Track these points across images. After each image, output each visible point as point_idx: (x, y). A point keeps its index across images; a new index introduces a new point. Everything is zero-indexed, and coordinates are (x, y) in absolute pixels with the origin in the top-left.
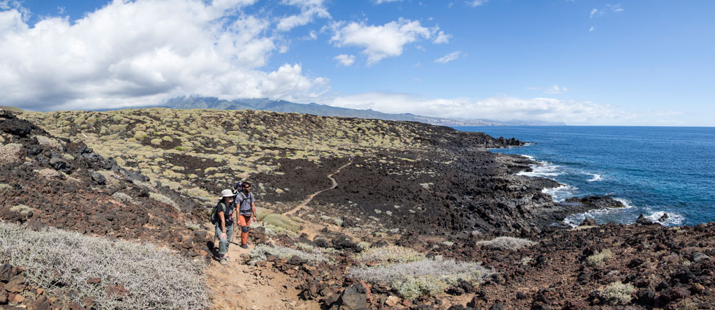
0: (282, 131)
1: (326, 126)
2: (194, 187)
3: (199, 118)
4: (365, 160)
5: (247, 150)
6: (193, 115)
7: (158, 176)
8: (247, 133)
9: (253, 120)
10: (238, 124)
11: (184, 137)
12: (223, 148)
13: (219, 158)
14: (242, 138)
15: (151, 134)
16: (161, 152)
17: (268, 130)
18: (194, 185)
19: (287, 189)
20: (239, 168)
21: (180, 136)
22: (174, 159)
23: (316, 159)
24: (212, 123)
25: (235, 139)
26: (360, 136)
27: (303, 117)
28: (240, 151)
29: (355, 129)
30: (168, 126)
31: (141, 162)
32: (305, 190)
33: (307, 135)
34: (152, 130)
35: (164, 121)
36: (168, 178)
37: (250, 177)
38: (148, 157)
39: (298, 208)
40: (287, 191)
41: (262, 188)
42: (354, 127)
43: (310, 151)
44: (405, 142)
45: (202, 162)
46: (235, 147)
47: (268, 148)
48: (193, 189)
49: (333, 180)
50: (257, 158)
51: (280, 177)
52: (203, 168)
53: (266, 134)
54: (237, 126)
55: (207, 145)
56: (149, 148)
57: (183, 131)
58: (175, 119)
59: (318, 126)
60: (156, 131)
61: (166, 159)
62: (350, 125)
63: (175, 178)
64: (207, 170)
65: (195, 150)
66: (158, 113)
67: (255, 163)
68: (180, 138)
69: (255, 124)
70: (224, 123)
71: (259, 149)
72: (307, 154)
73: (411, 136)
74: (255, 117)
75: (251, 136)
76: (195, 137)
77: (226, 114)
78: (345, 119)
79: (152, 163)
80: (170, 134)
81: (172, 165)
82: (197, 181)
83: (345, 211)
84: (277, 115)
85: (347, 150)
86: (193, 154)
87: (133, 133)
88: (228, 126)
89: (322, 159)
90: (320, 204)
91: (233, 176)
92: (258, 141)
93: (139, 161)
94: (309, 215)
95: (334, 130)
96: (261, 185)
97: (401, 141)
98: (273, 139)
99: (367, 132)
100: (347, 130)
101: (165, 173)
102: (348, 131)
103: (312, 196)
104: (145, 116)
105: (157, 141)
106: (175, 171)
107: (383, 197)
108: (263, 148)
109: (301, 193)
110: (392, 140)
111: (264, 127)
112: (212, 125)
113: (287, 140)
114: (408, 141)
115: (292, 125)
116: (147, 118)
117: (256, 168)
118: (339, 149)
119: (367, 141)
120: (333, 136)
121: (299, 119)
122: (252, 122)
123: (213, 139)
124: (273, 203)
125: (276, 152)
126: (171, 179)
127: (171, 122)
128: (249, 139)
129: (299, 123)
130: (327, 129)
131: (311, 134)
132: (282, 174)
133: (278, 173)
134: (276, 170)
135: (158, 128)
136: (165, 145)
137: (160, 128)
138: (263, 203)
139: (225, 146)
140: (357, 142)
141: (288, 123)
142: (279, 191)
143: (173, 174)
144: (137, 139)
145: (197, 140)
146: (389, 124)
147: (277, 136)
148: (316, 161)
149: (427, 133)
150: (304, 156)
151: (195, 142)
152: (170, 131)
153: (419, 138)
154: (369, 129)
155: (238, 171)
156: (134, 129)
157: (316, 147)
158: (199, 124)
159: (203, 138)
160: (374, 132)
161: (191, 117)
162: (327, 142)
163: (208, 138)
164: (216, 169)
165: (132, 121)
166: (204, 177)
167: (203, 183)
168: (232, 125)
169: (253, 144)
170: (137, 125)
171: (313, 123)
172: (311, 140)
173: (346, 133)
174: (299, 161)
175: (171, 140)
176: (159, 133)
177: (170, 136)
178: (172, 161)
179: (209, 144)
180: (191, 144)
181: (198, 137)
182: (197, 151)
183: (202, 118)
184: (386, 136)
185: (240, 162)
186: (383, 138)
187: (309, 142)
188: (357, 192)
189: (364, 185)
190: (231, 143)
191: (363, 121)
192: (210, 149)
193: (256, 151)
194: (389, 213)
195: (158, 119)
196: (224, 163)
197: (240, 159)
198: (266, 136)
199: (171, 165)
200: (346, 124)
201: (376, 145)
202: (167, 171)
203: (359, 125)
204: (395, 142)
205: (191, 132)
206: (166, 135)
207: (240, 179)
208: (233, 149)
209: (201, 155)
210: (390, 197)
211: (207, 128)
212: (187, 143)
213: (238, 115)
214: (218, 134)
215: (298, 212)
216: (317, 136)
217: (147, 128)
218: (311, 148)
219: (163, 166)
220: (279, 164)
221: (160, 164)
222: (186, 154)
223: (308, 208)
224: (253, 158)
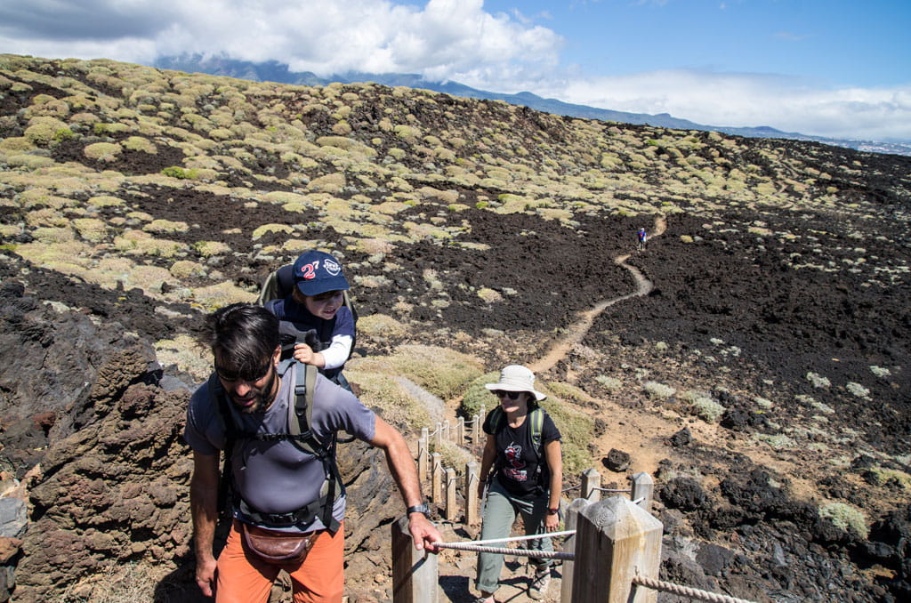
0: (463, 142)
1: (574, 139)
2: (216, 281)
3: (239, 98)
4: (706, 226)
5: (373, 187)
6: (221, 89)
7: (93, 252)
8: (371, 145)
9: (389, 110)
10: (349, 119)
11: (192, 146)
12: (306, 178)
13: (295, 202)
14: (357, 155)
15: (87, 130)
16: (114, 179)
17: (428, 138)
18: (216, 274)
19: (511, 291)
20: (354, 227)
21: (180, 139)
22: (155, 202)
23: (565, 216)
24: (277, 114)
25: (339, 157)
26: (662, 168)
27: (517, 112)
28: (353, 189)
29: (650, 151)
30: (144, 112)
31: (38, 207)
32: (564, 294)
33: (527, 157)
34: (89, 117)
35: (133, 99)
36: (131, 256)
37: (394, 252)
38: (67, 191)
39: (558, 353)
40: (510, 297)
41: (437, 284)
42: (646, 146)
43: (541, 196)
44: (790, 191)
45: (244, 211)
46: (339, 177)
47: (428, 184)
48: (211, 288)
49: (633, 270)
50: (403, 207)
51: (478, 255)
52: (248, 228)
53: (421, 148)
54: (344, 125)
55: (261, 167)
56: (78, 168)
57: (191, 130)
58: (169, 96)
59: (555, 137)
60: (104, 121)
61: (130, 200)
62: (637, 142)
63: (155, 256)
64: (258, 233)
65: (226, 179)
66: (115, 75)
67: (399, 217)
68: (180, 145)
69: (394, 121)
70: (311, 114)
71: (405, 186)
72: (533, 203)
73: (806, 176)
74: (392, 102)
75: (382, 153)
76: (228, 147)
77: (314, 91)
78: (621, 127)
79: (81, 211)
80: (152, 132)
81: (149, 217)
82: (226, 264)
83: (712, 371)
84: (450, 102)
85: (640, 201)
86: (220, 189)
87: (23, 123)
88: (320, 123)
89: (579, 216)
90: (623, 342)
91: (340, 247)
92: (400, 166)
93: (28, 205)
94: (601, 379)
95: (596, 151)
96: (430, 275)
97: (778, 187)
98: (441, 163)
99: (682, 160)
100: (627, 151)
101: (120, 242)
102: (632, 155)
103: (590, 315)
104: (68, 80)
105: (105, 150)
106: (155, 234)
107: (821, 334)
108: (416, 184)
109: (555, 304)
110: (752, 183)
111: (416, 131)
112: (276, 119)
113: (478, 168)
114: (799, 187)
115: (490, 130)
116: (79, 85)
117: (405, 231)
118: (616, 197)
119: (684, 181)
120: (593, 165)
121: (506, 117)
122: (385, 115)
123: (278, 153)
124: (475, 331)
125: (451, 195)
126: (139, 260)
127: (155, 102)
128: (378, 160)
129: (506, 125)
130: (577, 145)
131: (539, 157)
132: (482, 247)
133: (472, 245)
134: (462, 238)
135: (111, 113)
136: (130, 161)
137: (118, 114)
138: (443, 332)
139: (313, 173)
140: (657, 183)
141: (478, 123)
142: (487, 294)
143: (147, 244)
144: (37, 143)
145: (231, 155)
146: (738, 143)
147: (450, 155)
148: (567, 221)
149: (849, 171)
150: (527, 208)
151: (226, 160)
152: (149, 124)
153: (830, 183)
154: (686, 153)
155: (355, 235)
156: (26, 111)
157: (553, 188)
158: (239, 113)
159: (250, 150)
160: (700, 161)
161: (215, 93)
162: (580, 179)
163: (264, 151)
164: (289, 229)
165: (17, 87)
166: (250, 249)
167: (246, 269)
168: (331, 121)
169: (387, 171)
170: (39, 99)
171: (543, 128)
172: (538, 170)
173: (626, 159)
174: (521, 220)
175: (151, 149)
176: (113, 127)
177: (150, 137)
178: (149, 206)
179: (268, 166)
180: (214, 164)
181: (235, 146)
182: (232, 180)
183: (249, 98)
184: (734, 172)
185: (357, 213)
186: (726, 176)
187: (533, 176)
188: (726, 311)
189: (741, 290)
190: (329, 167)
191: (667, 133)
192: (269, 179)
193: (396, 190)
194: (859, 390)
195: (116, 92)
196: (311, 214)
197: (355, 207)
198: (422, 155)
199: (144, 216)
200: (625, 138)
201: (711, 193)
202: (129, 232)
203: (659, 142)
204: (761, 188)
205: (214, 132)
206: (135, 133)
207: (366, 256)
208: (335, 181)
209: (244, 193)
210: (843, 335)
211: (262, 126)
212: (203, 158)
213: (347, 96)
214: (292, 141)
215: (561, 366)
216: (554, 162)
217: (73, 111)
218: (541, 190)
219: (119, 221)
220: (465, 223)
221: (106, 213)
222: (197, 188)
223: (589, 352)
224: (391, 206)
